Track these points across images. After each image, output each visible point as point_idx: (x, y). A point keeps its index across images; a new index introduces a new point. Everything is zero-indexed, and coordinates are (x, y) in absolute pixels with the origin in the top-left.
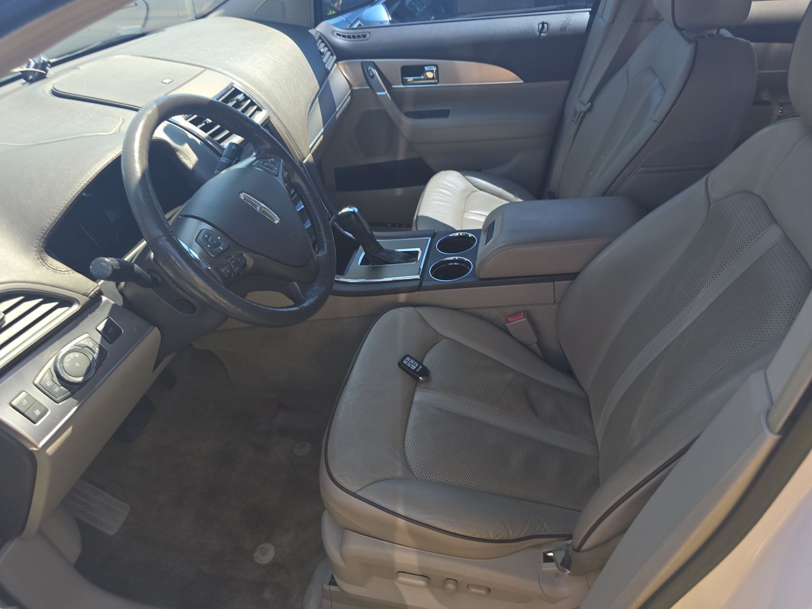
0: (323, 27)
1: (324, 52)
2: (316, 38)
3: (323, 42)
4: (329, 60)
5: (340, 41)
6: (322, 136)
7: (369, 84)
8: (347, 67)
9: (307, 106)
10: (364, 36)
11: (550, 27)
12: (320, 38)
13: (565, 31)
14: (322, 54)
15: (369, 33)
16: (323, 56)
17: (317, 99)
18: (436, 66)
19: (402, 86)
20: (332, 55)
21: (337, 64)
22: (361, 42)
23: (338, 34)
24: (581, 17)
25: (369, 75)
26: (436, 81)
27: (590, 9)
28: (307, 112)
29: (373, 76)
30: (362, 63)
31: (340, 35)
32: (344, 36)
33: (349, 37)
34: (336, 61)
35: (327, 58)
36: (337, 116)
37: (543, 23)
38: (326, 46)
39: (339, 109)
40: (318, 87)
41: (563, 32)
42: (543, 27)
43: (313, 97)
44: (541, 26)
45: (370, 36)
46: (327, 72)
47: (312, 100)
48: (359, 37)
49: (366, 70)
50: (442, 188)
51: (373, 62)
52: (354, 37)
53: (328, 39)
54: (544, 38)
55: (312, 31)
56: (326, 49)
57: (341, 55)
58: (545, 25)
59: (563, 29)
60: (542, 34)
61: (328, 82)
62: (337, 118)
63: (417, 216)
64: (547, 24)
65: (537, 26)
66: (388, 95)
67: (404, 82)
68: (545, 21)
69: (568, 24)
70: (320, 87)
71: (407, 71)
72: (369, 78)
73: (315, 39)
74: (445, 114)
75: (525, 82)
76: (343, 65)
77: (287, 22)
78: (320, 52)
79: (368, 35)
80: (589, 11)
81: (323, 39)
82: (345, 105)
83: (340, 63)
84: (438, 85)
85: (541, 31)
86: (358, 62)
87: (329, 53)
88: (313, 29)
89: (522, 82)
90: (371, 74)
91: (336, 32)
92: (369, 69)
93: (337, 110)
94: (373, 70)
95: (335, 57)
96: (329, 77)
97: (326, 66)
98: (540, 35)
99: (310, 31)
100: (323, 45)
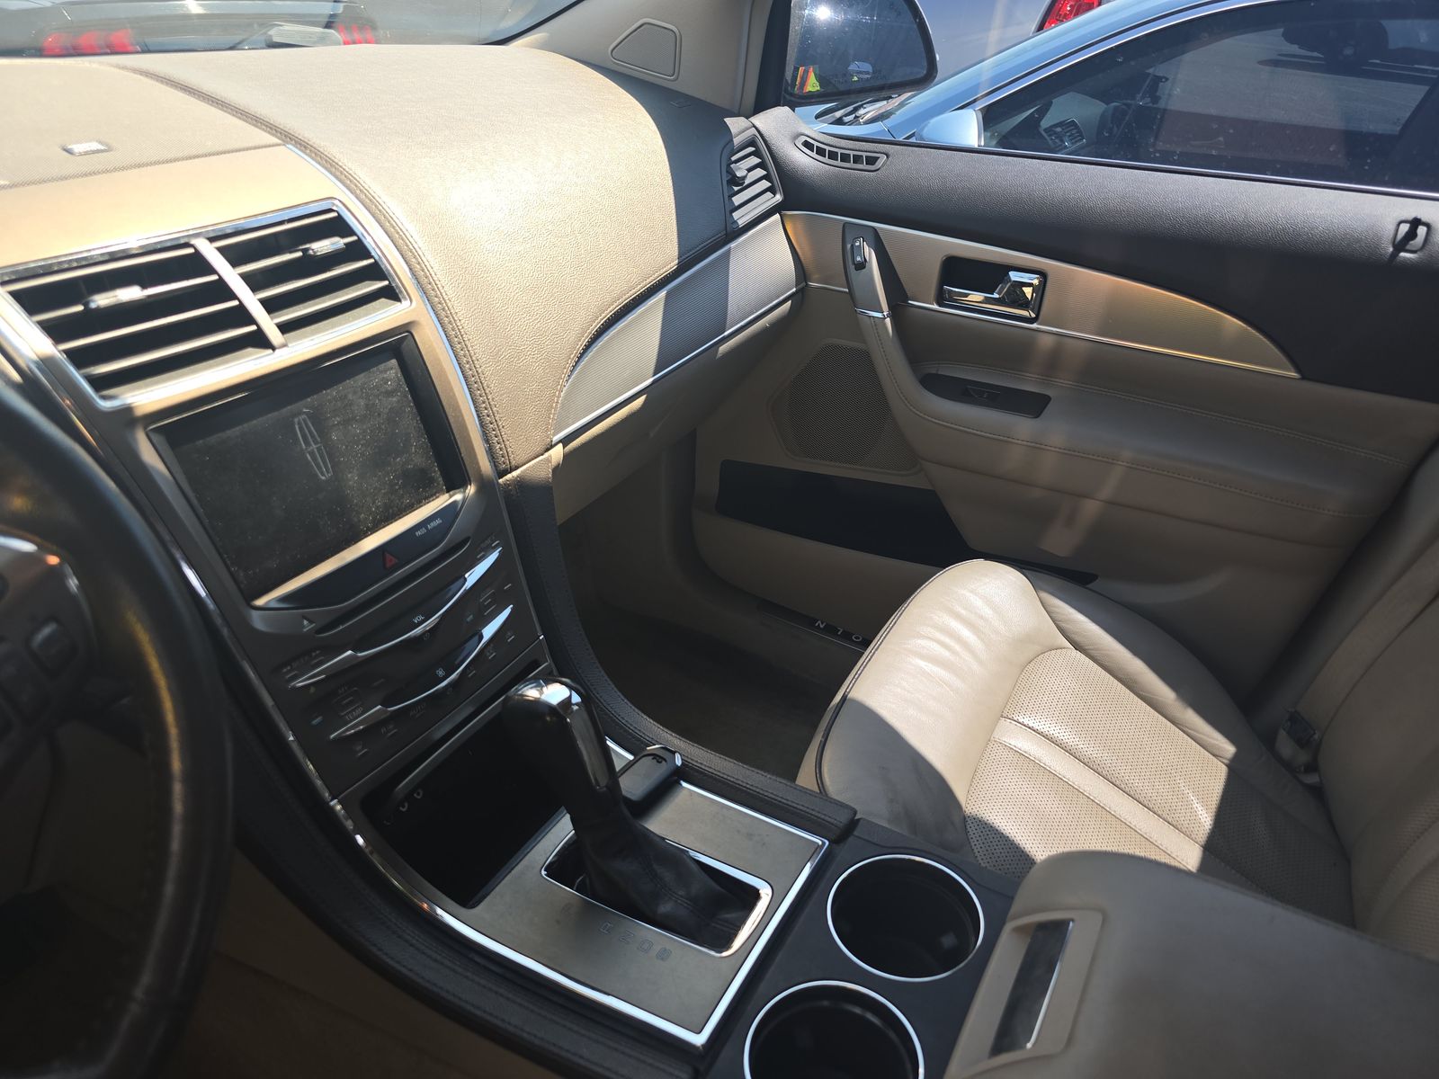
0: (771, 120)
1: (745, 178)
2: (740, 142)
3: (757, 153)
4: (755, 199)
5: (802, 160)
6: (642, 399)
7: (846, 280)
10: (872, 161)
12: (752, 143)
14: (735, 181)
15: (886, 156)
16: (736, 189)
18: (1043, 275)
19: (935, 307)
20: (772, 190)
22: (860, 174)
23: (806, 144)
25: (853, 259)
26: (1033, 315)
29: (862, 266)
30: (845, 224)
31: (810, 146)
32: (821, 152)
33: (833, 156)
34: (776, 208)
35: (746, 199)
36: (723, 348)
37: (1416, 223)
38: (762, 166)
39: (737, 332)
40: (673, 265)
42: (1412, 234)
44: (1405, 228)
46: (732, 233)
48: (857, 159)
49: (849, 246)
50: (958, 617)
51: (875, 231)
52: (845, 158)
53: (773, 148)
54: (1408, 266)
55: (735, 124)
57: (797, 194)
58: (1422, 231)
60: (1404, 255)
61: (728, 253)
62: (719, 355)
63: (844, 698)
64: (1428, 225)
65: (1392, 228)
66: (888, 320)
67: (941, 299)
70: (682, 266)
71: (957, 272)
72: (851, 270)
73: (733, 144)
74: (1033, 405)
75: (1303, 378)
78: (731, 173)
79: (882, 158)
81: (757, 145)
82: (761, 323)
84: (1035, 326)
85: (1401, 245)
86: (835, 221)
87: (765, 184)
88: (742, 119)
89: (1294, 374)
90: (859, 259)
91: (804, 138)
92: (857, 244)
93: (726, 333)
94: (866, 248)
95: (779, 198)
96: (733, 245)
97: (736, 215)
98: (1395, 254)
99: (728, 120)
100: (755, 160)
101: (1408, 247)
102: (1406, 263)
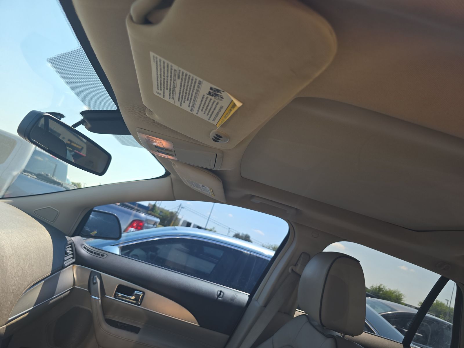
0: (76, 239)
1: (68, 253)
2: (69, 243)
3: (71, 247)
4: (69, 260)
5: (84, 252)
6: (27, 314)
7: (89, 287)
8: (79, 270)
9: (31, 283)
10: (102, 255)
11: (225, 295)
12: (71, 244)
13: (233, 301)
14: (66, 254)
15: (107, 255)
16: (66, 255)
17: (43, 281)
18: (144, 293)
19: (113, 298)
20: (73, 258)
21: (73, 266)
22: (98, 258)
23: (84, 247)
24: (243, 297)
25: (93, 281)
26: (139, 303)
27: (249, 294)
28: (28, 287)
29: (95, 283)
30: (92, 271)
31: (85, 248)
32: (88, 250)
33: (92, 252)
34: (73, 263)
35: (68, 258)
36: (51, 302)
37: (221, 292)
38: (72, 251)
39: (56, 297)
40: (49, 273)
41: (232, 301)
42: (220, 294)
43: (41, 278)
44: (219, 292)
45: (106, 257)
46: (63, 267)
47: (38, 280)
48: (98, 254)
49: (92, 277)
51: (100, 274)
52: (95, 253)
53: (76, 247)
54: (220, 301)
55: (68, 238)
56: (71, 252)
57: (79, 260)
58: (222, 293)
59: (232, 299)
60: (219, 298)
61: (60, 273)
62: (49, 304)
64: (223, 292)
65: (217, 292)
66: (100, 300)
67: (116, 296)
68: (222, 291)
69: (236, 298)
70: (51, 274)
71: (121, 289)
72: (92, 283)
73: (67, 243)
75: (201, 326)
76: (78, 268)
77: (53, 225)
78: (66, 252)
79: (106, 256)
80: (249, 296)
81: (72, 245)
82: (62, 296)
83: (76, 266)
84: (140, 307)
85: (218, 296)
86: (89, 270)
87: (71, 256)
88: (69, 237)
89: (198, 325)
90: (95, 281)
91: (84, 246)
92: (95, 277)
93: (54, 297)
94: (97, 279)
95: (74, 260)
96: (62, 271)
97: (65, 263)
98: (218, 298)
99: (67, 237)
100: (71, 249)
101: (220, 297)
102: (219, 300)
